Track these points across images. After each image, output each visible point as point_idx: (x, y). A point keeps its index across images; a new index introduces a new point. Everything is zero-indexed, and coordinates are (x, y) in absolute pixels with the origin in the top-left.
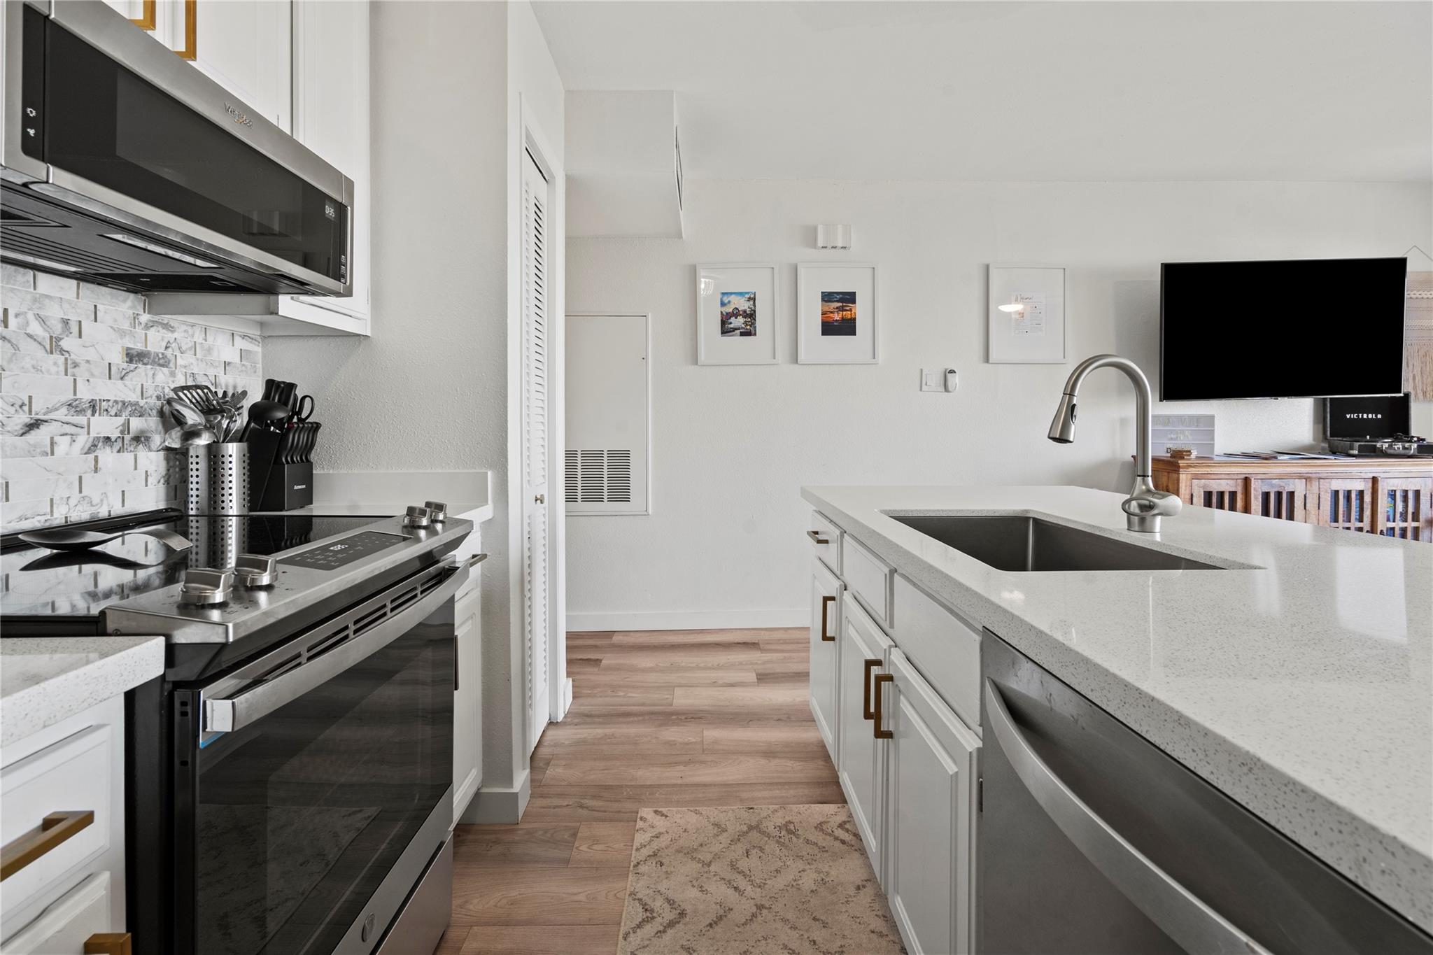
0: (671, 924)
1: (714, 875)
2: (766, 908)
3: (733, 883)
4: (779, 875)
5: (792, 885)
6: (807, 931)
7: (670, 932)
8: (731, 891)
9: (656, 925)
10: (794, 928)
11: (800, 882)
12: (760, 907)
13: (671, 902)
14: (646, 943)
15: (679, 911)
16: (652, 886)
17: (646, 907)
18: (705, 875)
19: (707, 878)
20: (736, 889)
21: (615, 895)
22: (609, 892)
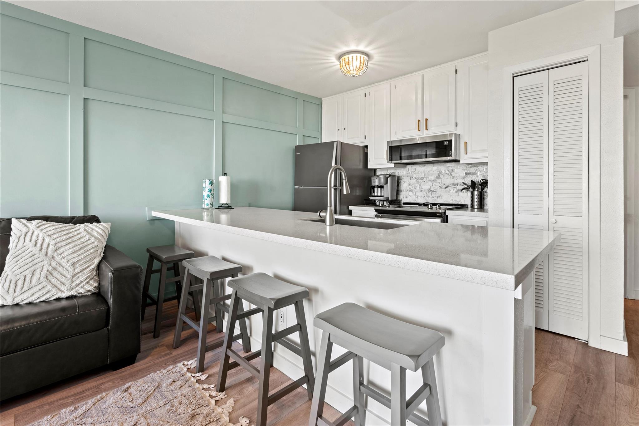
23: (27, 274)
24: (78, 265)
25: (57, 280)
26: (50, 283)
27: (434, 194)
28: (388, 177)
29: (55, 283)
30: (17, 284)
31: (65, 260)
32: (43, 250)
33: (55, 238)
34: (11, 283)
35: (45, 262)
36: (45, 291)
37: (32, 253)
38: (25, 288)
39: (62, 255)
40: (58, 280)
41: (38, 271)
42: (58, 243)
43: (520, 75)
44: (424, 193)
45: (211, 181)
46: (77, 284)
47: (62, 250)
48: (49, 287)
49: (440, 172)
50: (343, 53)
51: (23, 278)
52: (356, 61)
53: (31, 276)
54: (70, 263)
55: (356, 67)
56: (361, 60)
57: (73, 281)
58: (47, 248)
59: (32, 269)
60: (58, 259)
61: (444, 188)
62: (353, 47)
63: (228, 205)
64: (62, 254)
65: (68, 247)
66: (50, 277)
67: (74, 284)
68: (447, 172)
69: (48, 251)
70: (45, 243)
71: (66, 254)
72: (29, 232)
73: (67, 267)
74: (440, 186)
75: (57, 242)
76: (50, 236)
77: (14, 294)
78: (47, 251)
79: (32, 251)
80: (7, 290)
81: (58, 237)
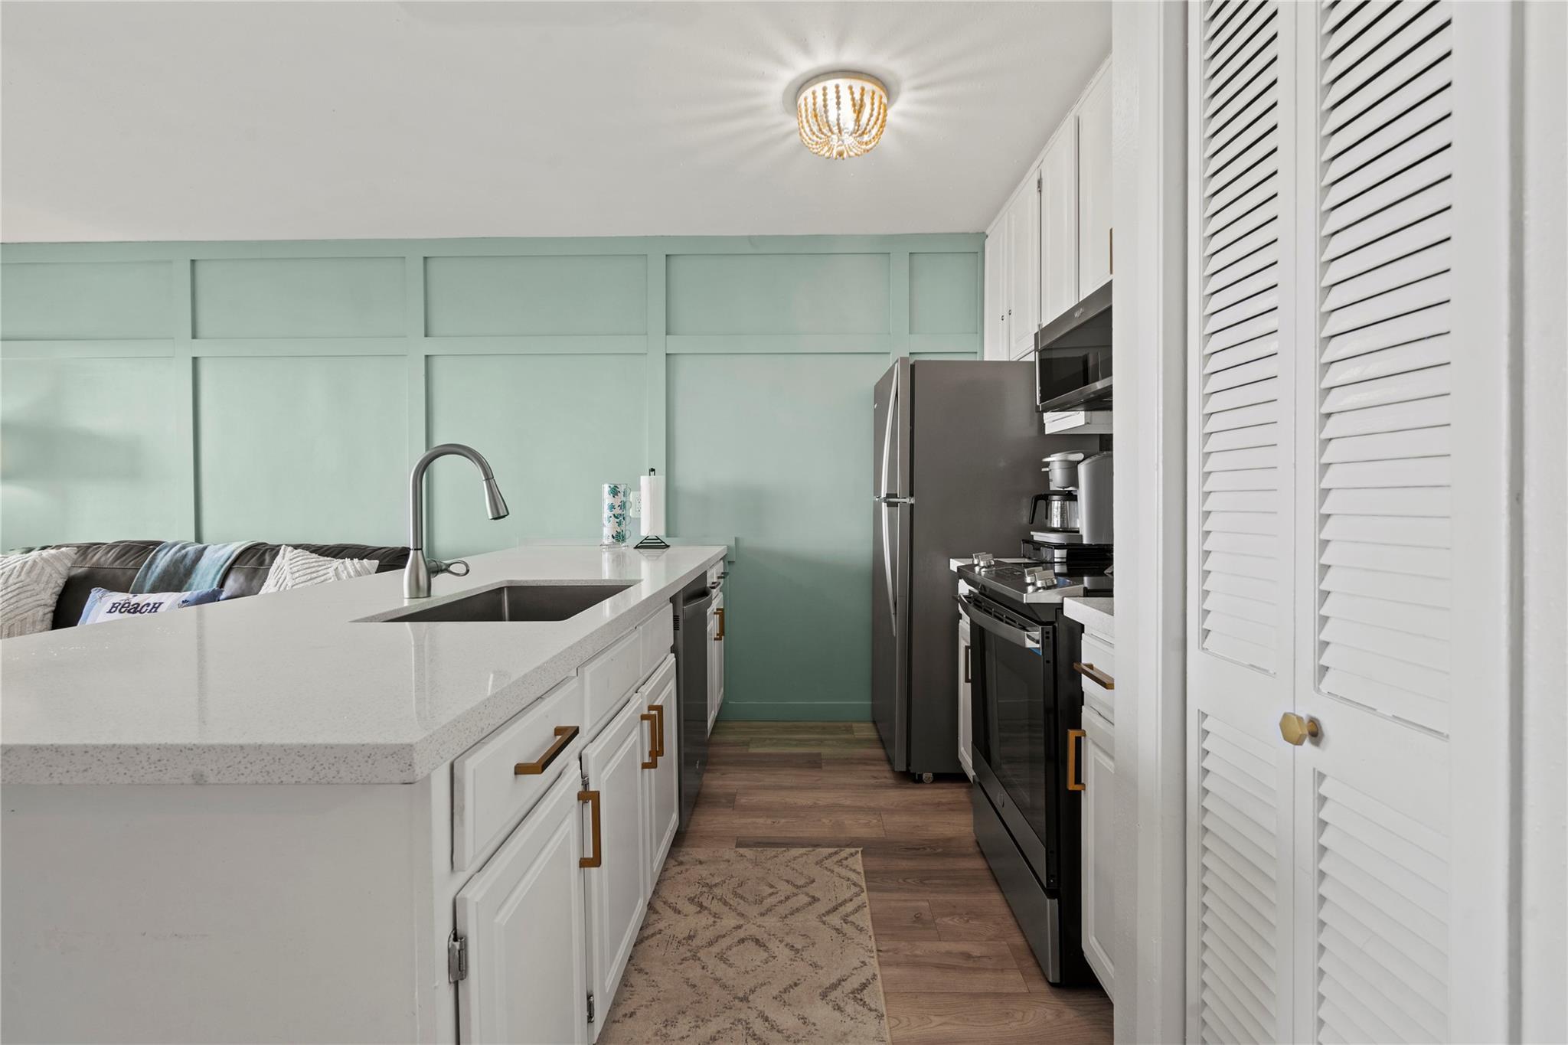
0: (834, 986)
1: (789, 1037)
2: (739, 998)
3: (769, 1027)
4: (713, 1035)
5: (702, 1021)
6: (706, 977)
7: (834, 980)
8: (771, 1016)
9: (848, 986)
10: (717, 980)
11: (693, 1024)
12: (744, 999)
13: (837, 1008)
14: (855, 972)
15: (828, 998)
16: (860, 1025)
17: (862, 1003)
18: (800, 1037)
19: (798, 1034)
20: (766, 1019)
21: (900, 1022)
22: (909, 1025)
28: (1079, 462)
45: (612, 486)
63: (659, 539)
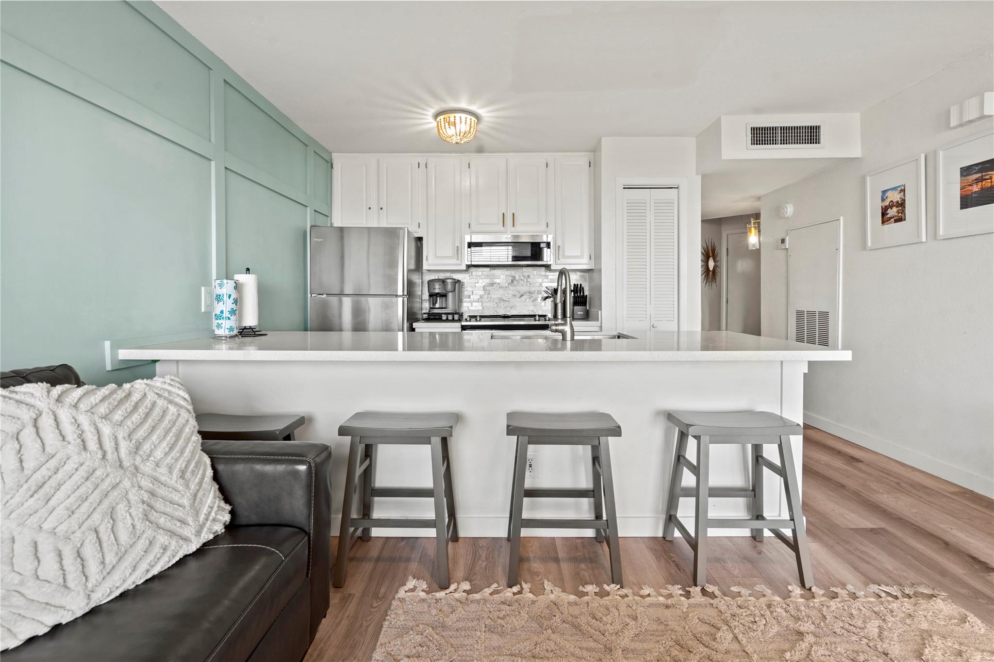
23: (97, 523)
24: (188, 475)
25: (169, 518)
26: (160, 528)
27: (506, 304)
28: (456, 282)
29: (169, 525)
30: (81, 556)
31: (163, 470)
32: (109, 456)
33: (120, 421)
34: (62, 559)
35: (127, 483)
36: (156, 550)
37: (84, 467)
38: (110, 558)
39: (152, 458)
40: (172, 517)
41: (121, 509)
42: (133, 431)
43: (628, 188)
44: (494, 303)
46: (206, 514)
47: (146, 447)
48: (162, 538)
49: (513, 277)
50: (453, 109)
51: (92, 537)
52: (463, 124)
53: (110, 527)
54: (176, 472)
55: (460, 131)
56: (471, 124)
57: (198, 512)
58: (117, 449)
59: (105, 505)
60: (147, 468)
61: (519, 296)
62: (463, 105)
64: (149, 456)
65: (154, 438)
66: (153, 516)
67: (202, 517)
68: (522, 278)
69: (120, 455)
70: (106, 437)
71: (159, 454)
72: (40, 415)
73: (173, 482)
74: (514, 294)
75: (131, 430)
76: (105, 417)
77: (85, 585)
78: (118, 455)
79: (81, 465)
80: (61, 580)
81: (125, 418)
